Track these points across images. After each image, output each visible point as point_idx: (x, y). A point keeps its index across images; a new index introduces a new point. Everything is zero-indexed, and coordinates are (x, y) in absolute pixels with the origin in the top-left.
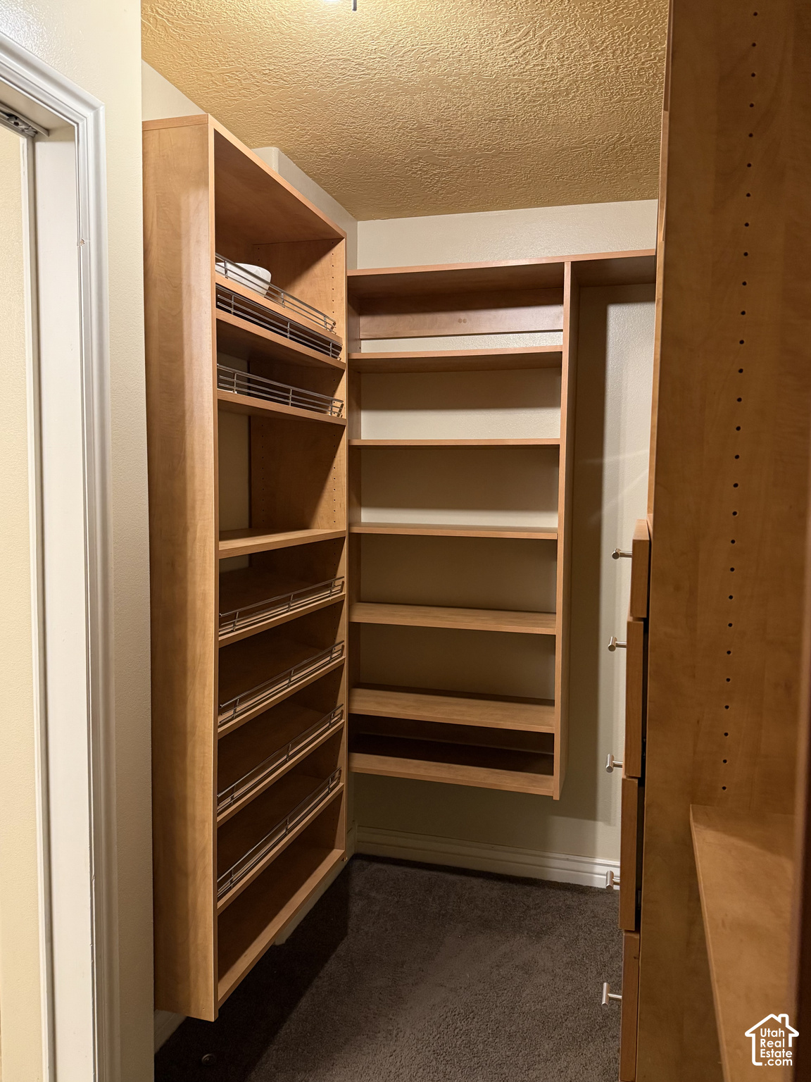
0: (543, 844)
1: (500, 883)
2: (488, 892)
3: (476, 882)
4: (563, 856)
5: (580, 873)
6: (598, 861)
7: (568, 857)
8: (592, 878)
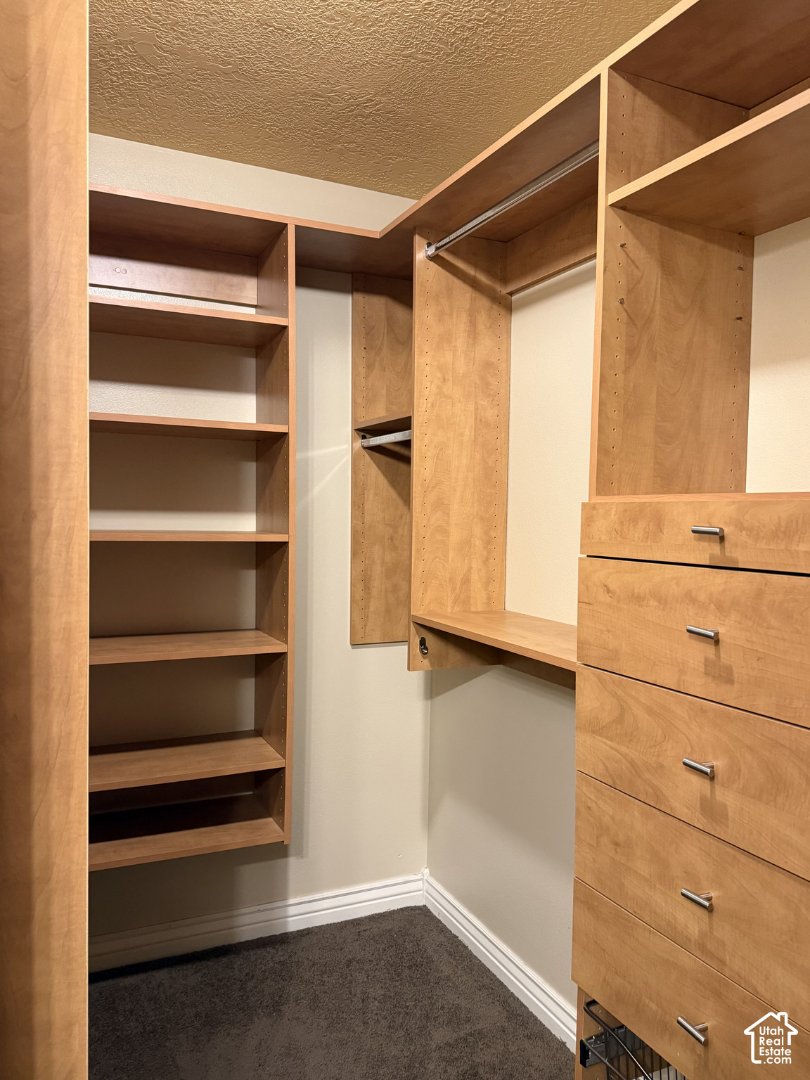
0: (228, 902)
1: (190, 966)
2: (184, 982)
3: (161, 975)
4: (254, 909)
5: (274, 922)
6: (291, 901)
7: (258, 908)
8: (286, 924)
